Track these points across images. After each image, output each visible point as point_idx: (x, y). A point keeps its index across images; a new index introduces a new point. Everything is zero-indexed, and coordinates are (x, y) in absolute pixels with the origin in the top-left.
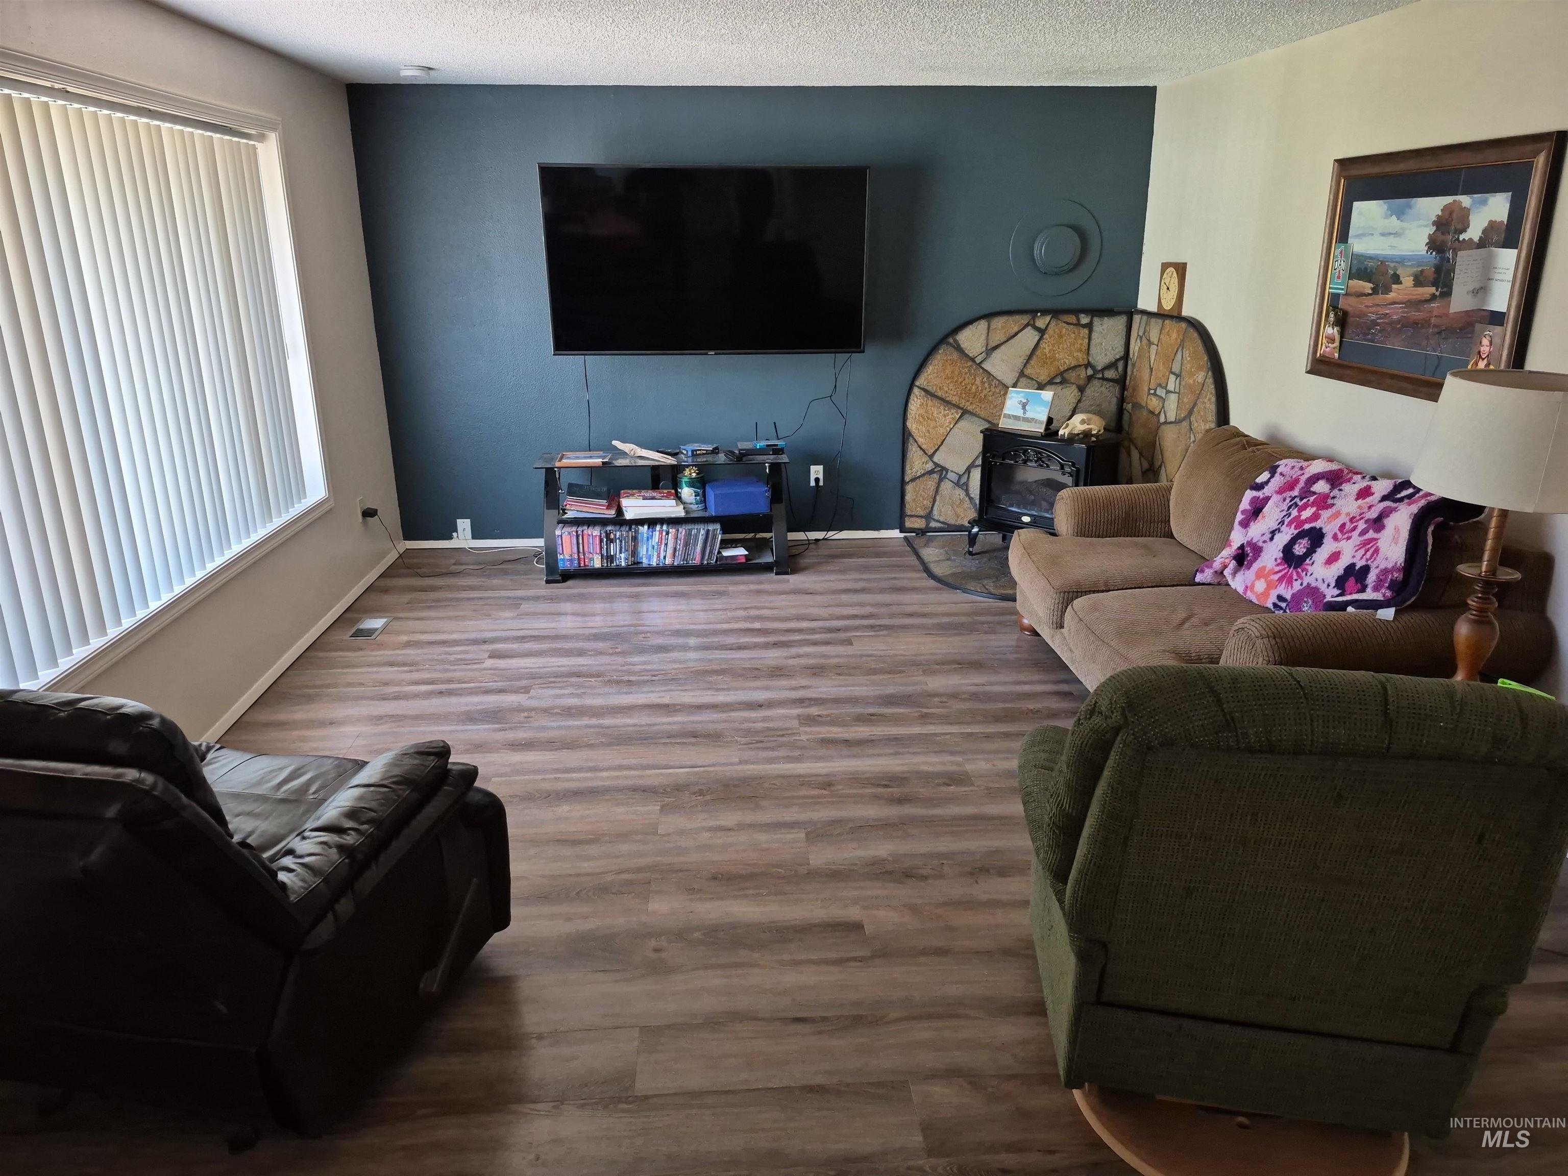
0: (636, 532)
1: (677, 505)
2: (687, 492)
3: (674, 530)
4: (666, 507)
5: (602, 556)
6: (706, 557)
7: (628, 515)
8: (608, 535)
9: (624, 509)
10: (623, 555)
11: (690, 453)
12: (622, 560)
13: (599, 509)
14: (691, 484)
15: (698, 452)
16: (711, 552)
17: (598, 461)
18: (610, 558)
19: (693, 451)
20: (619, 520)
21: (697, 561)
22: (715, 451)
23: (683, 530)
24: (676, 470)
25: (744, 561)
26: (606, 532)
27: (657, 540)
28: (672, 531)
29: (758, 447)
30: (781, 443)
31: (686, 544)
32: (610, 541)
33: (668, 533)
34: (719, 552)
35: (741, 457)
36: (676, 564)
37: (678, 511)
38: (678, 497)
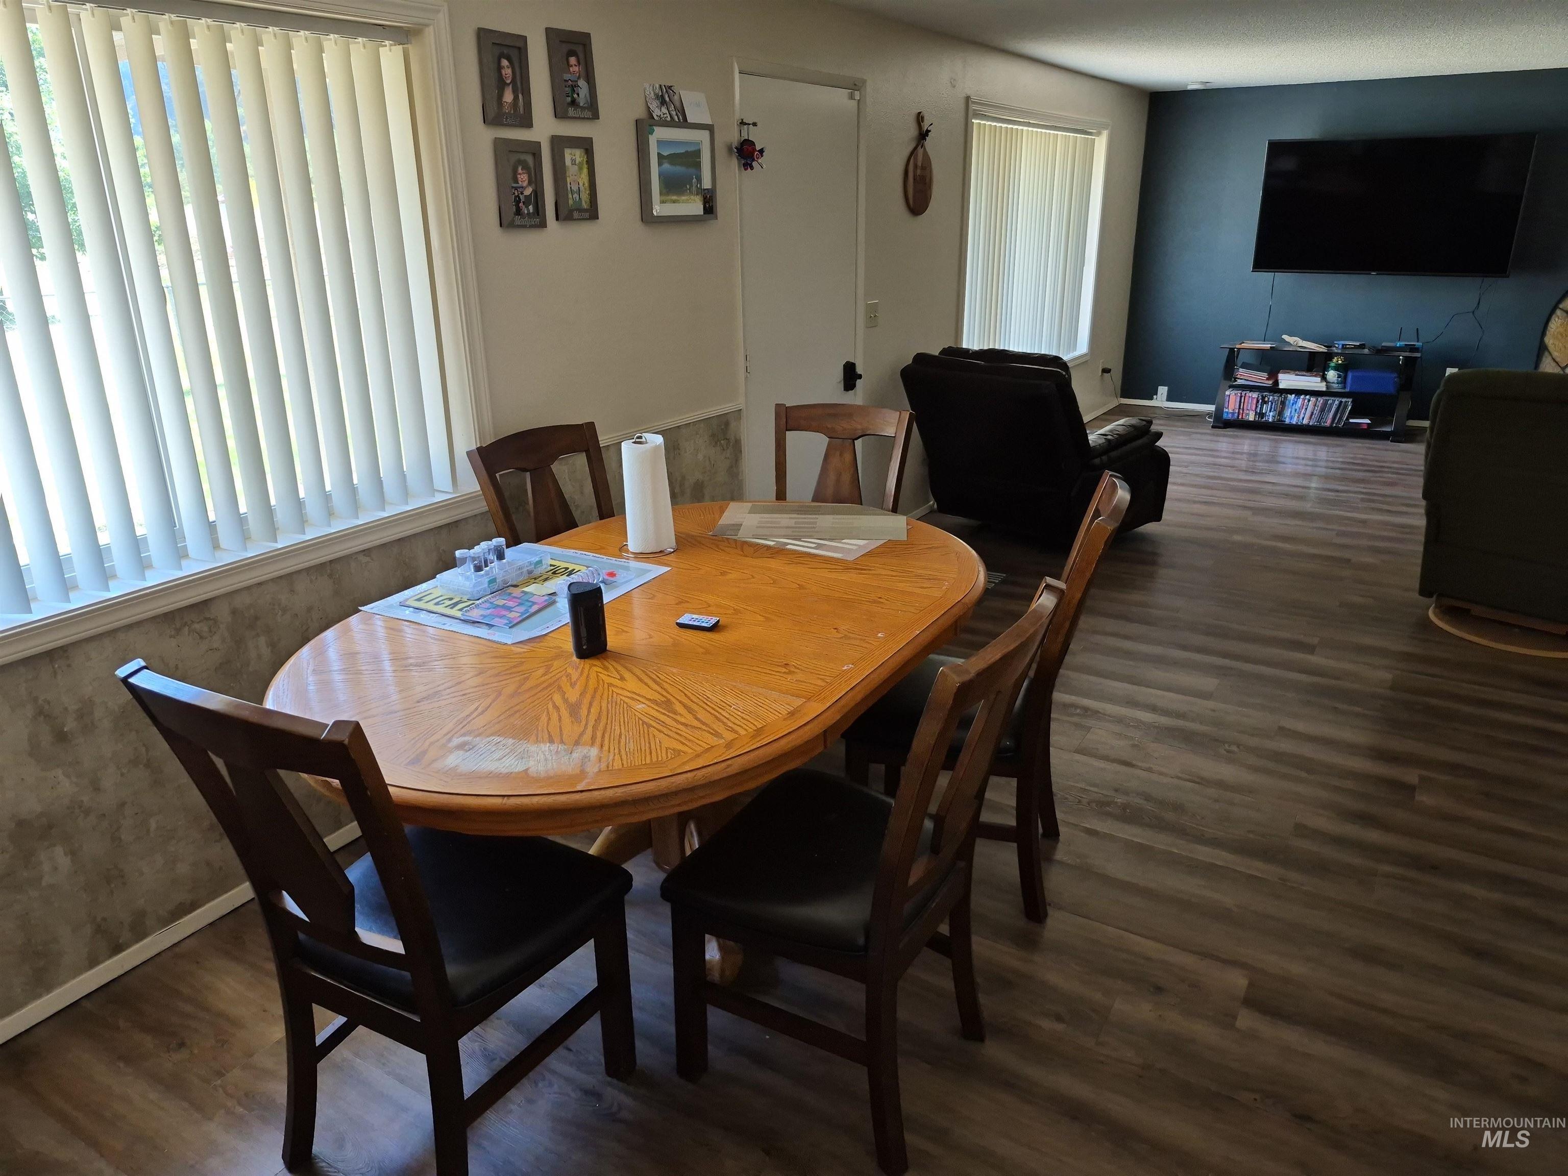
0: (1286, 398)
1: (1321, 382)
2: (1332, 375)
3: (1314, 399)
4: (1313, 382)
5: (1256, 412)
6: (1336, 421)
7: (1281, 386)
8: (1263, 398)
9: (1279, 381)
10: (1271, 414)
11: (1340, 346)
12: (1270, 417)
13: (1260, 378)
14: (1336, 368)
15: (1347, 346)
16: (1341, 418)
17: (1267, 346)
18: (1262, 415)
19: (1343, 345)
20: (1275, 389)
21: (1328, 424)
22: (1362, 346)
23: (1321, 400)
24: (1329, 356)
25: (1366, 427)
26: (1262, 396)
27: (1299, 405)
28: (1313, 399)
29: (1398, 345)
30: (1418, 344)
31: (1322, 410)
32: (1264, 402)
33: (1309, 401)
34: (1347, 419)
35: (1381, 351)
36: (1311, 424)
37: (1322, 387)
38: (1324, 378)
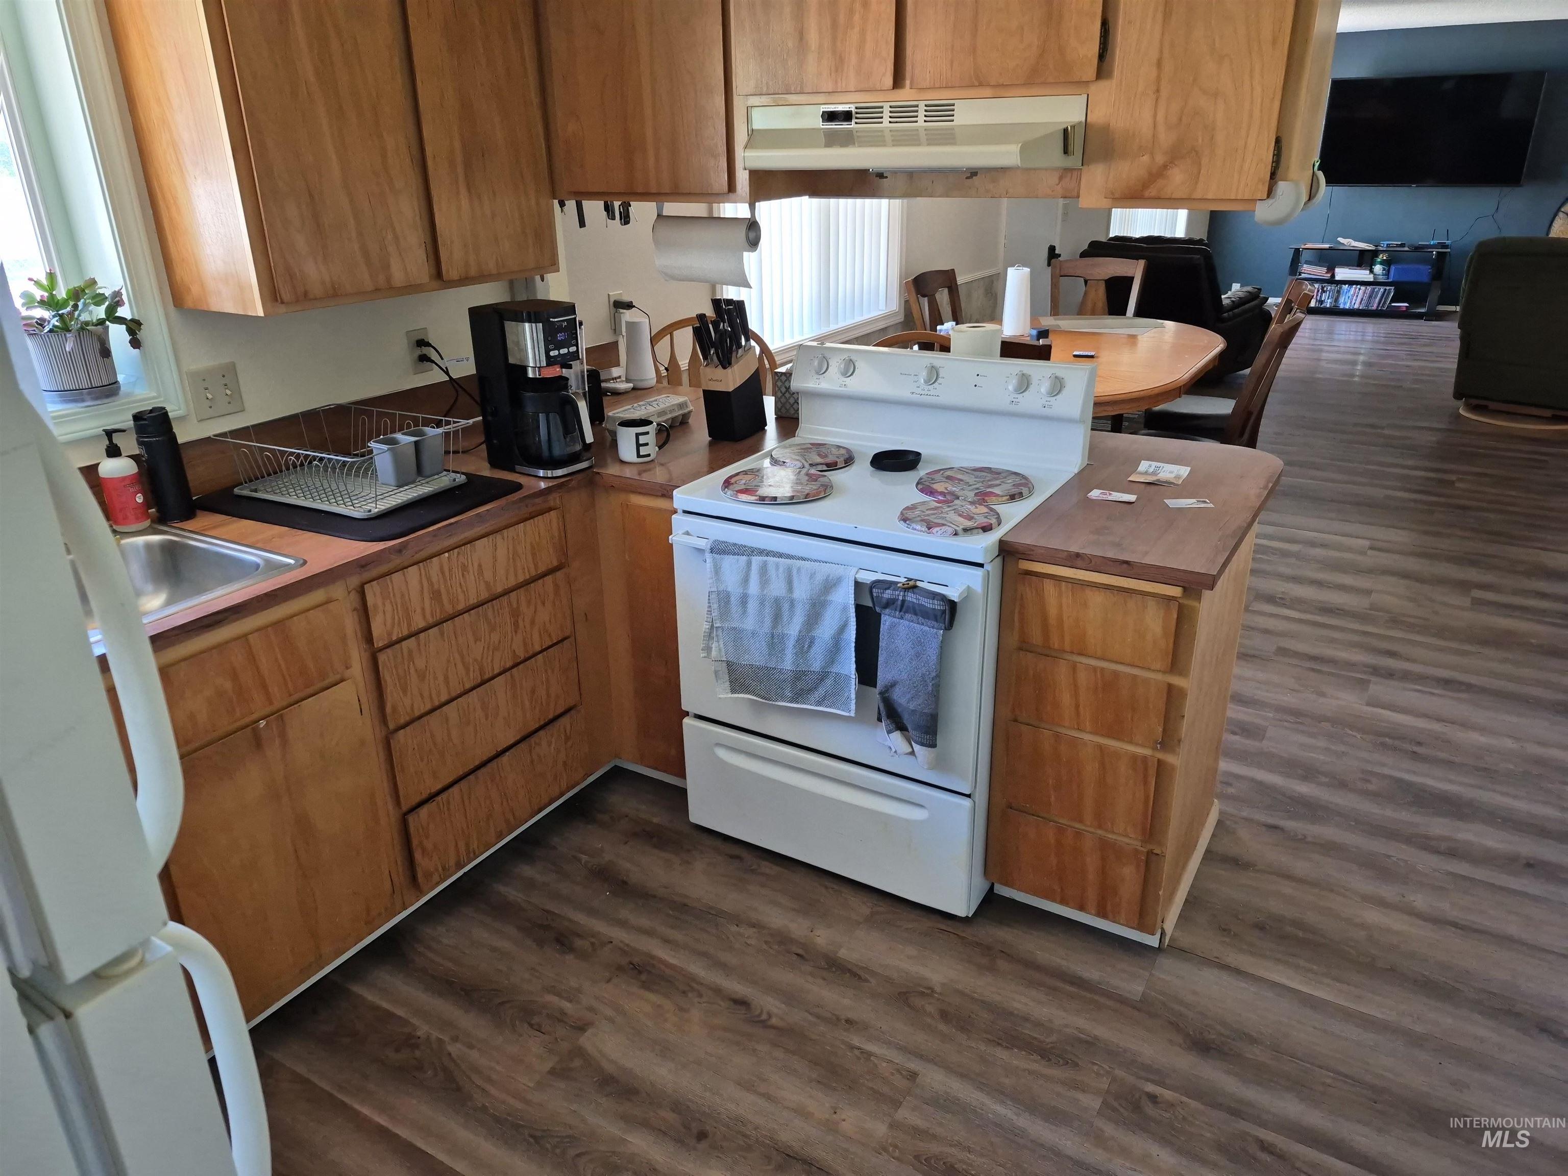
0: (1341, 288)
1: (1370, 274)
2: (1378, 269)
4: (1362, 274)
5: (1317, 300)
6: (1381, 305)
7: (1337, 278)
8: (1323, 288)
9: (1336, 274)
10: (1329, 301)
11: (1385, 246)
12: (1328, 304)
13: (1321, 272)
14: (1382, 263)
15: (1391, 245)
16: (1385, 303)
17: (1327, 246)
18: (1321, 302)
19: (1387, 244)
20: (1332, 281)
21: (1374, 308)
22: (1402, 245)
23: (1369, 288)
24: (1375, 253)
25: (1404, 309)
26: (1322, 286)
27: (1352, 293)
28: (1363, 288)
29: (1432, 243)
30: (1448, 242)
31: (1370, 297)
32: (1323, 291)
33: (1360, 289)
34: (1390, 303)
35: (1418, 249)
36: (1360, 308)
37: (1370, 278)
38: (1371, 271)
